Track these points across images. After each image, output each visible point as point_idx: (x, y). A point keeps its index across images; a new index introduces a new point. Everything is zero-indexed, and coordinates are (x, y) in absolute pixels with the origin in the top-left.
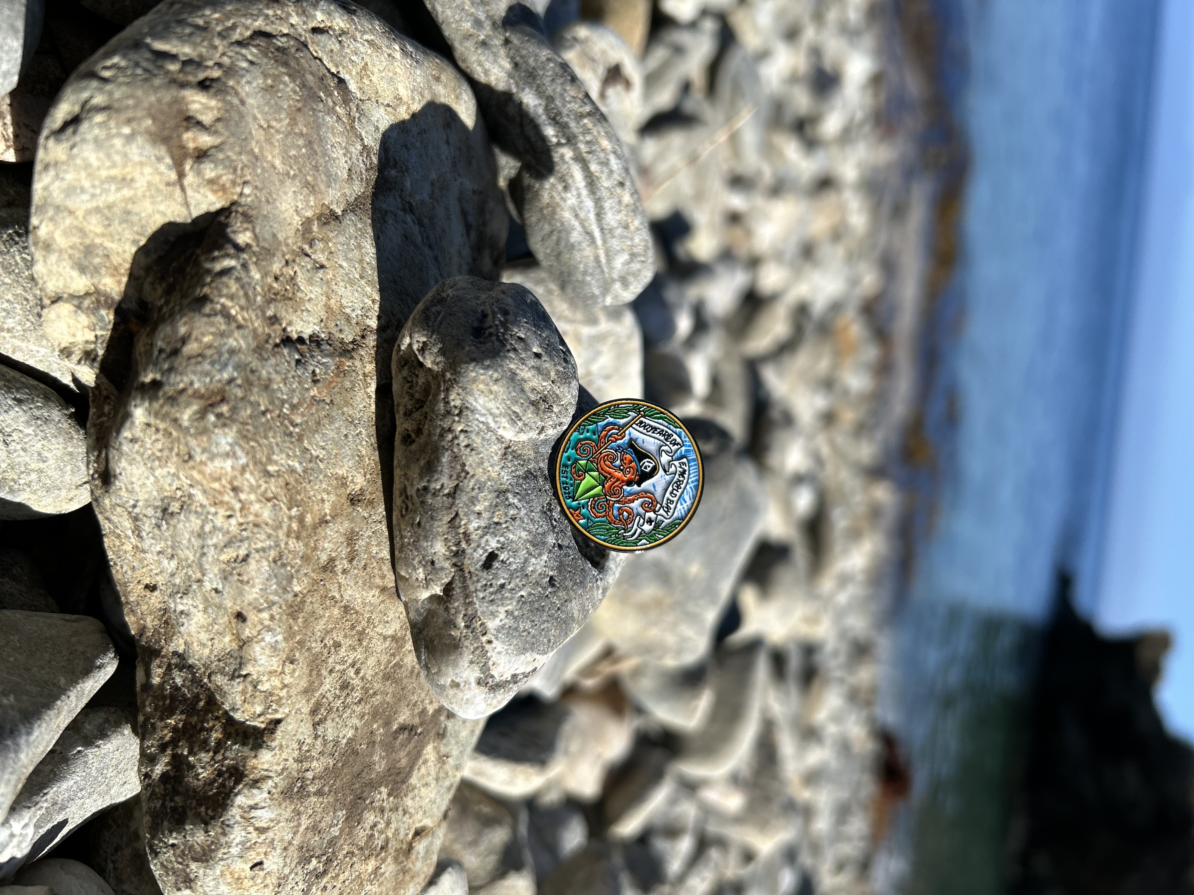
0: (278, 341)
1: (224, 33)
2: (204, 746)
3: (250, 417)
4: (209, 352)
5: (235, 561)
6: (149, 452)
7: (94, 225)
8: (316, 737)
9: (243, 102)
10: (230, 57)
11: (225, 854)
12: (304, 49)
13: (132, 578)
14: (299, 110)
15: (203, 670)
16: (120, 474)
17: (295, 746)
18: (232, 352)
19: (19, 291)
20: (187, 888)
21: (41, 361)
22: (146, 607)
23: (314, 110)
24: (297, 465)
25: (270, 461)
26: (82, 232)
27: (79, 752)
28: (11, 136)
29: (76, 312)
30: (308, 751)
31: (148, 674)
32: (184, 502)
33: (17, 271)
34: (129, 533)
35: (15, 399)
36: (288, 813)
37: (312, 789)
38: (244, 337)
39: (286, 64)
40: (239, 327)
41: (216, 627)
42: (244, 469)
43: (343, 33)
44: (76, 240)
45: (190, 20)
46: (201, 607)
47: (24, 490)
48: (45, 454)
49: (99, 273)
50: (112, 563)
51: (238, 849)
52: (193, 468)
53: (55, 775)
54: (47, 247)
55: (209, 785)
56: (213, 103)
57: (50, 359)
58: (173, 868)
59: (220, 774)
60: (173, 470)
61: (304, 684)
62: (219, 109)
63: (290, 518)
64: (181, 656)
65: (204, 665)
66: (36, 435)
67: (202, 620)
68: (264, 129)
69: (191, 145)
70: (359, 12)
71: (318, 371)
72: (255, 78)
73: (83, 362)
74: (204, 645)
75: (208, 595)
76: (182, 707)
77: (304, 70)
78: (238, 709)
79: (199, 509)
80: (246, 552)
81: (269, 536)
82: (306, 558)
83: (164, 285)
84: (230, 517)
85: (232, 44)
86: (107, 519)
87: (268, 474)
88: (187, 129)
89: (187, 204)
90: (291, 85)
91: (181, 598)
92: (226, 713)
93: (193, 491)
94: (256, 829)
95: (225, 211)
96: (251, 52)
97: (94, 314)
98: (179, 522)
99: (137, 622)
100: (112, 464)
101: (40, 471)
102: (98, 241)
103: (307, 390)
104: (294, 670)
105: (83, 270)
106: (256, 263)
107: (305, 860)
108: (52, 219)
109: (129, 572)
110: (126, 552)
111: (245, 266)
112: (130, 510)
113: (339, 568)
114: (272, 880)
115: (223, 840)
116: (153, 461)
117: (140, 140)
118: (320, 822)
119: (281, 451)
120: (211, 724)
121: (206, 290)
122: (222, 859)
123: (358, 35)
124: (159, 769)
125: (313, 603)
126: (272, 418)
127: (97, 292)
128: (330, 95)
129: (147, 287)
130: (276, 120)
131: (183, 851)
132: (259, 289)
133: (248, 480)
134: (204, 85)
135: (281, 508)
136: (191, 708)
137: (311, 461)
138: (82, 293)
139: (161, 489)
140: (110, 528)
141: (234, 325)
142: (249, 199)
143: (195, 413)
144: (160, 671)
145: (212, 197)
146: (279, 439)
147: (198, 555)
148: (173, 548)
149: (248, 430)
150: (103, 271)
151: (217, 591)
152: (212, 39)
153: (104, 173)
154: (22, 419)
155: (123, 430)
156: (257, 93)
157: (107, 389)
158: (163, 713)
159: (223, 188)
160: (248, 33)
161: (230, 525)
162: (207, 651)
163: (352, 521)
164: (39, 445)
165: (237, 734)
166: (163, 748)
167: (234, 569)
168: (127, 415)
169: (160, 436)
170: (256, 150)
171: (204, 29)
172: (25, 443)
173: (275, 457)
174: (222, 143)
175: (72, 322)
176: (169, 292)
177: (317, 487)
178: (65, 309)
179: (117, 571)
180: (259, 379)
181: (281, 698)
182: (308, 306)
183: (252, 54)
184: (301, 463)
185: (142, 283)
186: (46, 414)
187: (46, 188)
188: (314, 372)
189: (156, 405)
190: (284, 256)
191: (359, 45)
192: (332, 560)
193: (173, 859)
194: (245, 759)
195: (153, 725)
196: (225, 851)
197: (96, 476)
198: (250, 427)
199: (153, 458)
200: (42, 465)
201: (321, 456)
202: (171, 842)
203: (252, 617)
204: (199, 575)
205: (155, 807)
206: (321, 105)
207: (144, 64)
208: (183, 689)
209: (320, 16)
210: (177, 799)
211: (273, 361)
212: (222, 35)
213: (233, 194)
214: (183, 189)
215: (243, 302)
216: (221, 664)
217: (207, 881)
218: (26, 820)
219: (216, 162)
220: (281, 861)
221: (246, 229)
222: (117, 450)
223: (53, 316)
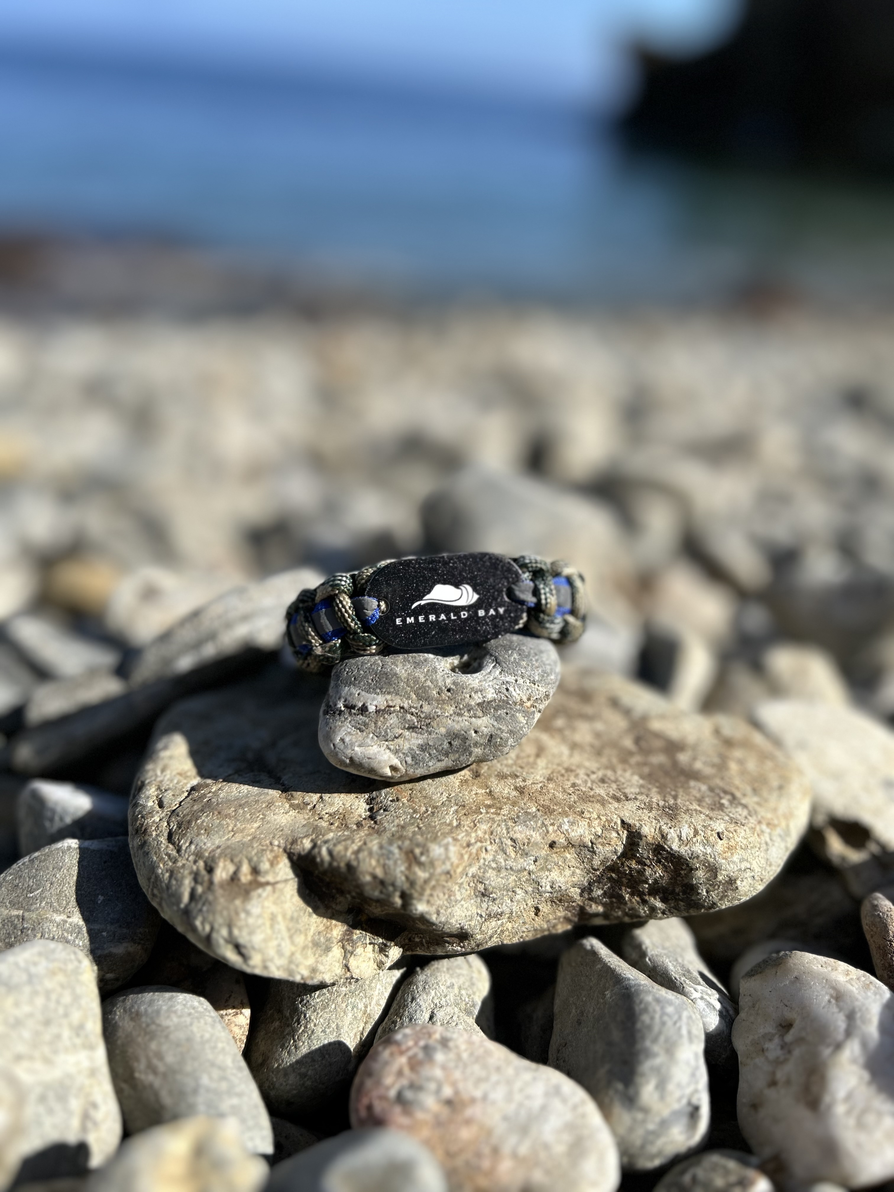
0: (372, 822)
1: (173, 860)
2: (641, 873)
3: (422, 835)
4: (382, 861)
5: (515, 847)
6: (445, 903)
7: (300, 940)
8: (636, 799)
9: (219, 847)
10: (189, 856)
11: (711, 856)
12: (176, 811)
13: (530, 924)
14: (219, 813)
15: (591, 875)
16: (460, 924)
17: (640, 812)
18: (381, 847)
19: (340, 999)
20: (735, 883)
21: (385, 988)
22: (551, 916)
23: (218, 804)
24: (453, 809)
25: (450, 824)
26: (305, 948)
27: (650, 959)
28: (234, 1010)
29: (355, 955)
30: (645, 804)
31: (596, 915)
32: (477, 881)
33: (326, 1001)
34: (500, 922)
35: (412, 1002)
36: (687, 817)
37: (672, 802)
38: (371, 841)
39: (189, 822)
40: (365, 843)
41: (560, 863)
42: (455, 840)
43: (159, 788)
44: (309, 952)
45: (166, 882)
46: (547, 873)
47: (473, 998)
48: (448, 984)
49: (331, 938)
50: (521, 940)
51: (708, 848)
52: (455, 871)
53: (663, 973)
54: (314, 970)
55: (666, 868)
56: (221, 864)
57: (384, 982)
58: (722, 892)
59: (659, 861)
60: (457, 888)
61: (598, 806)
62: (225, 861)
63: (487, 813)
64: (583, 891)
65: (588, 874)
66: (436, 989)
67: (556, 873)
68: (235, 834)
69: (249, 877)
70: (142, 779)
71: (391, 799)
72: (202, 841)
73: (387, 953)
74: (573, 873)
75: (538, 868)
76: (617, 890)
77: (191, 811)
78: (615, 849)
79: (482, 871)
80: (509, 840)
81: (499, 825)
82: (514, 804)
83: (338, 896)
84: (486, 850)
85: (180, 855)
86: (491, 937)
87: (459, 826)
88: (239, 880)
89: (286, 881)
90: (203, 818)
91: (541, 886)
92: (618, 858)
93: (470, 875)
94: (695, 836)
95: (290, 856)
96: (184, 844)
97: (356, 943)
98: (490, 885)
99: (562, 923)
100: (454, 931)
101: (460, 988)
102: (309, 939)
103: (403, 804)
104: (588, 811)
105: (328, 949)
106: (323, 836)
107: (721, 807)
108: (297, 966)
109: (527, 926)
110: (513, 928)
111: (326, 842)
112: (483, 919)
113: (522, 784)
114: (732, 827)
115: (702, 858)
116: (451, 900)
117: (249, 907)
118: (695, 797)
119: (444, 818)
120: (627, 868)
121: (342, 865)
122: (715, 859)
123: (159, 779)
124: (659, 904)
125: (545, 800)
126: (423, 823)
127: (341, 941)
128: (204, 795)
129: (338, 908)
130: (228, 827)
131: (711, 885)
132: (340, 834)
133: (463, 837)
134: (210, 870)
135: (480, 818)
136: (616, 883)
137: (450, 801)
138: (343, 951)
139: (469, 896)
140: (497, 938)
141: (364, 847)
142: (282, 841)
143: (420, 868)
144: (594, 906)
145: (281, 865)
146: (436, 819)
147: (512, 873)
148: (508, 891)
149: (431, 837)
150: (329, 936)
151: (535, 861)
152: (178, 867)
153: (269, 931)
154: (425, 997)
155: (431, 921)
156: (211, 839)
157: (404, 939)
158: (621, 903)
159: (276, 857)
160: (171, 846)
161: (491, 850)
162: (578, 871)
163: (490, 776)
164: (442, 987)
165: (632, 849)
166: (644, 902)
167: (520, 848)
168: (423, 919)
169: (435, 894)
170: (249, 838)
171: (172, 873)
172: (441, 995)
173: (448, 821)
174: (247, 858)
175: (361, 959)
176: (342, 892)
177: (468, 797)
178: (353, 963)
179: (527, 936)
180: (398, 832)
181: (607, 820)
182: (348, 805)
183: (185, 843)
184: (452, 807)
185: (336, 911)
186: (421, 983)
187: (278, 968)
188: (391, 801)
189: (416, 895)
190: (316, 820)
191: (166, 779)
192: (516, 788)
193: (716, 892)
194: (648, 844)
195: (629, 910)
196: (709, 856)
197: (462, 944)
198: (429, 836)
199: (449, 899)
200: (456, 987)
201: (447, 795)
202: (705, 893)
203: (552, 837)
204: (526, 873)
205: (684, 906)
206: (213, 800)
207: (199, 906)
208: (605, 889)
209: (150, 804)
210: (677, 890)
211: (386, 824)
212: (175, 861)
213: (279, 852)
214: (277, 883)
215: (349, 842)
216: (586, 860)
217: (730, 869)
218: (692, 989)
219: (259, 861)
220: (718, 822)
221: (301, 842)
222: (444, 925)
223: (357, 971)
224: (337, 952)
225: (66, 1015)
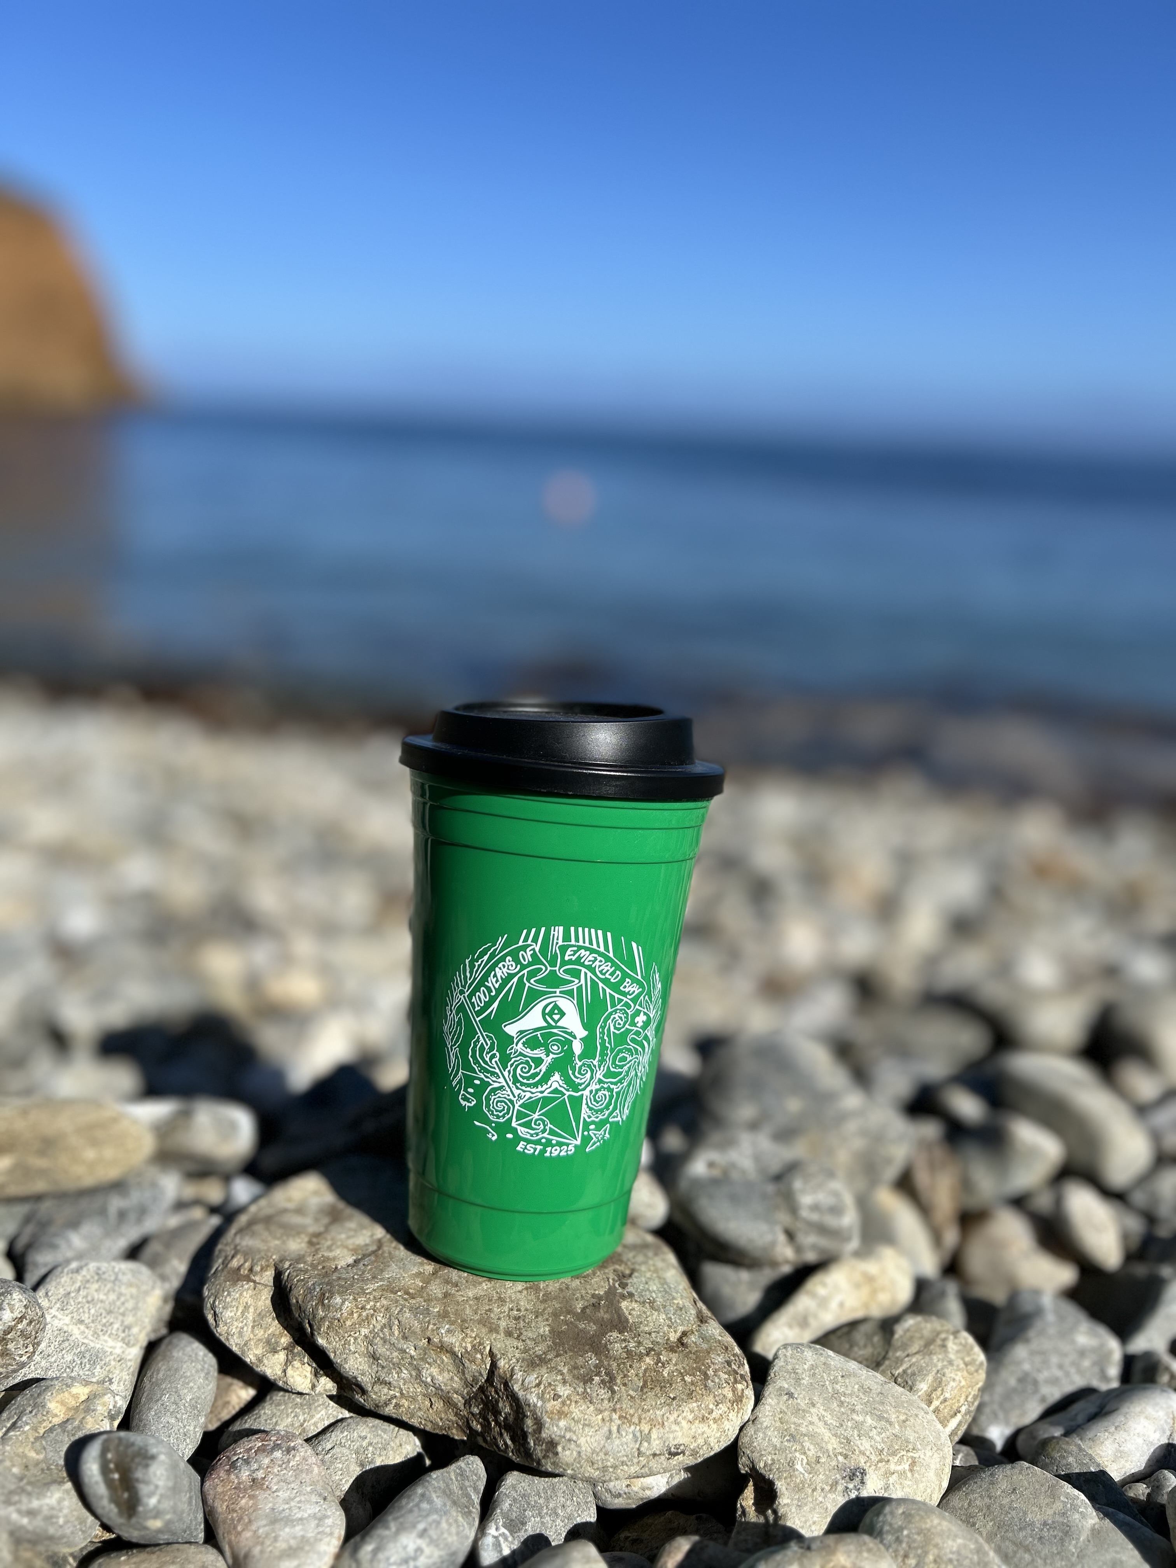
2: (497, 1402)
6: (342, 1348)
7: (260, 1333)
8: (524, 1341)
11: (540, 1410)
13: (426, 1414)
15: (467, 1387)
17: (512, 1349)
19: (290, 1405)
22: (444, 1415)
24: (383, 1283)
26: (259, 1340)
29: (293, 1366)
30: (525, 1347)
34: (392, 1393)
36: (546, 1372)
37: (550, 1357)
41: (439, 1362)
44: (261, 1345)
46: (427, 1366)
49: (281, 1343)
50: (423, 1427)
51: (541, 1403)
55: (511, 1407)
56: (240, 1257)
59: (507, 1397)
60: (352, 1340)
62: (243, 1256)
64: (464, 1402)
65: (465, 1385)
66: (350, 1432)
67: (435, 1370)
68: (261, 1242)
69: (246, 1272)
72: (246, 1239)
73: (319, 1380)
74: (453, 1379)
75: (419, 1357)
76: (486, 1413)
78: (482, 1371)
79: (372, 1335)
80: (397, 1321)
82: (428, 1300)
84: (376, 1319)
88: (241, 1271)
89: (266, 1286)
91: (424, 1377)
92: (485, 1381)
93: (363, 1334)
94: (535, 1388)
97: (296, 1358)
98: (379, 1352)
99: (456, 1429)
101: (370, 1444)
102: (266, 1335)
105: (274, 1350)
107: (588, 1381)
109: (422, 1413)
110: (409, 1407)
112: (375, 1381)
113: (453, 1292)
114: (577, 1398)
115: (532, 1408)
116: (346, 1348)
117: (231, 1290)
118: (575, 1364)
120: (490, 1395)
122: (542, 1413)
125: (453, 1308)
127: (287, 1348)
134: (233, 1258)
136: (485, 1407)
137: (390, 1279)
138: (286, 1357)
139: (363, 1353)
143: (322, 1308)
144: (474, 1423)
145: (268, 1273)
150: (280, 1341)
151: (416, 1349)
153: (239, 1313)
156: (250, 1240)
157: (333, 1377)
159: (268, 1266)
162: (456, 1378)
164: (356, 1434)
165: (493, 1378)
169: (332, 1335)
174: (253, 1259)
175: (298, 1373)
177: (404, 1282)
178: (290, 1371)
181: (480, 1342)
185: (290, 1324)
187: (237, 1345)
189: (317, 1330)
191: (278, 1198)
192: (445, 1293)
193: (540, 1448)
194: (503, 1378)
195: (494, 1438)
196: (538, 1410)
197: (365, 1401)
202: (532, 1444)
204: (408, 1356)
205: (523, 1452)
208: (479, 1408)
210: (519, 1433)
214: (259, 1284)
216: (460, 1371)
217: (554, 1431)
219: (256, 1266)
220: (569, 1388)
223: (292, 1380)
224: (282, 1356)
225: (123, 1314)
